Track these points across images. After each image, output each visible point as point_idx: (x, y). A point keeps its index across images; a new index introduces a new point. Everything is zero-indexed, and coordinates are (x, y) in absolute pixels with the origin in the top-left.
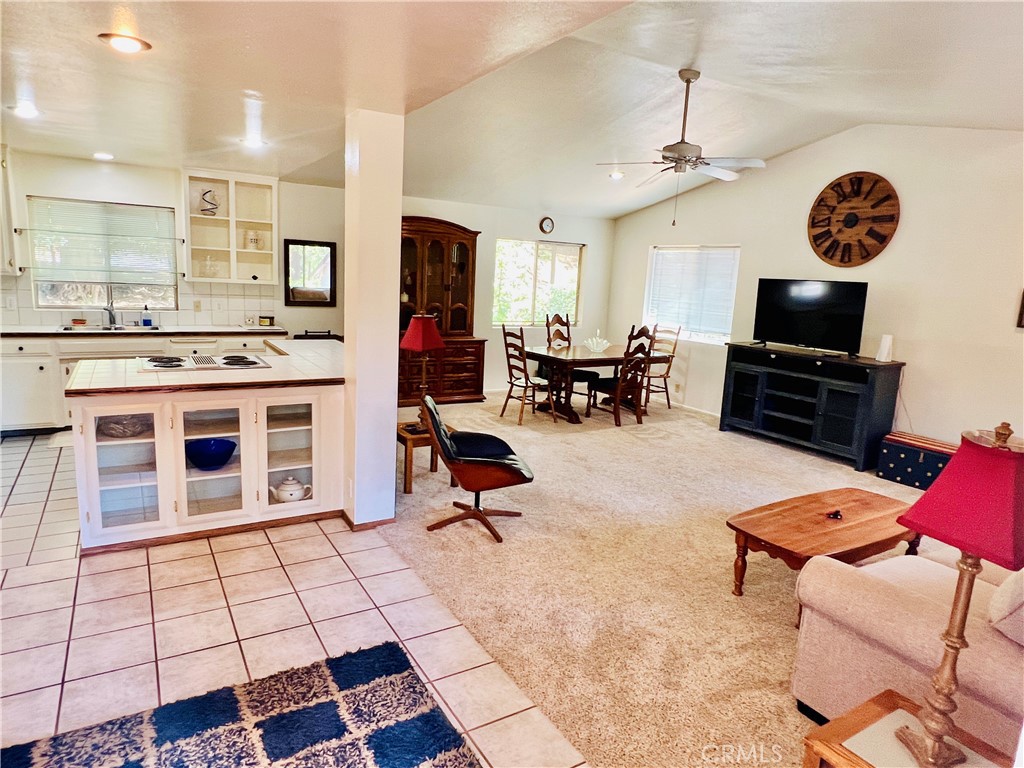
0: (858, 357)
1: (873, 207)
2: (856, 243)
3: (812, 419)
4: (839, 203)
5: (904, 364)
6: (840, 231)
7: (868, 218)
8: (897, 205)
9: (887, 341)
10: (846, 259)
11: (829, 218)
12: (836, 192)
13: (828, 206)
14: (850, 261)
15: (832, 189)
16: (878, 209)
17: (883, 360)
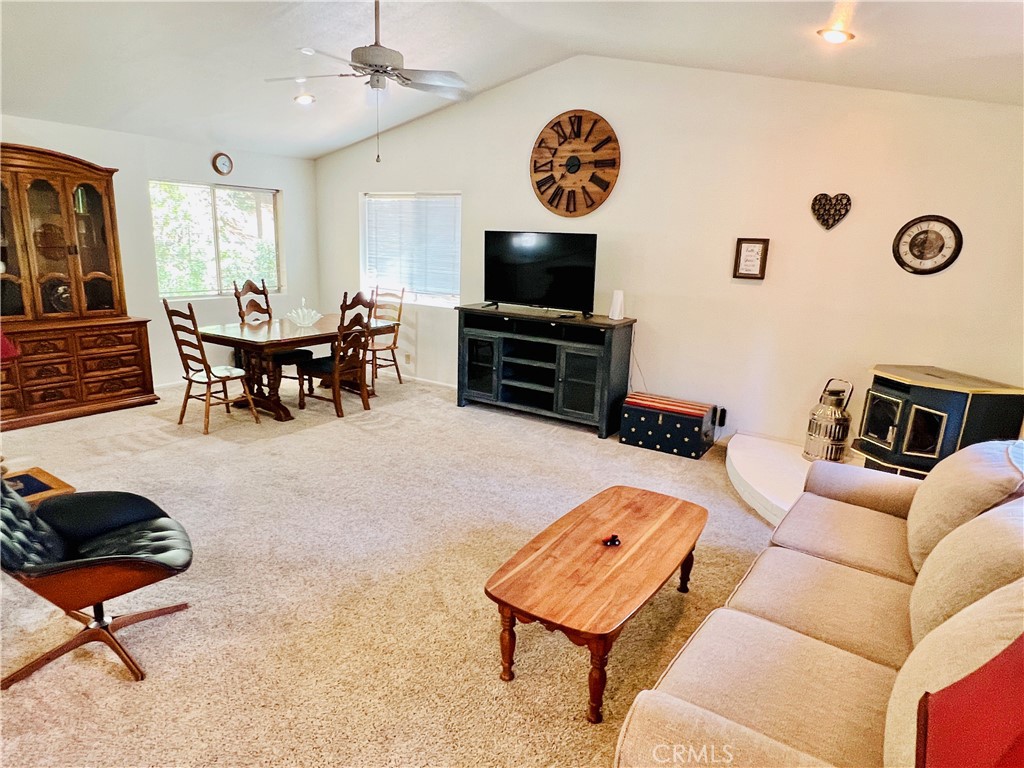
0: (592, 316)
1: (595, 150)
2: (581, 191)
3: (552, 386)
4: (560, 145)
5: (635, 321)
6: (563, 176)
7: (590, 163)
8: (617, 149)
9: (619, 297)
10: (572, 208)
11: (551, 162)
12: (558, 132)
13: (550, 149)
14: (575, 210)
15: (552, 128)
16: (599, 152)
17: (616, 318)
